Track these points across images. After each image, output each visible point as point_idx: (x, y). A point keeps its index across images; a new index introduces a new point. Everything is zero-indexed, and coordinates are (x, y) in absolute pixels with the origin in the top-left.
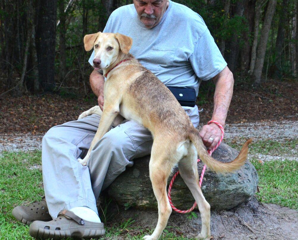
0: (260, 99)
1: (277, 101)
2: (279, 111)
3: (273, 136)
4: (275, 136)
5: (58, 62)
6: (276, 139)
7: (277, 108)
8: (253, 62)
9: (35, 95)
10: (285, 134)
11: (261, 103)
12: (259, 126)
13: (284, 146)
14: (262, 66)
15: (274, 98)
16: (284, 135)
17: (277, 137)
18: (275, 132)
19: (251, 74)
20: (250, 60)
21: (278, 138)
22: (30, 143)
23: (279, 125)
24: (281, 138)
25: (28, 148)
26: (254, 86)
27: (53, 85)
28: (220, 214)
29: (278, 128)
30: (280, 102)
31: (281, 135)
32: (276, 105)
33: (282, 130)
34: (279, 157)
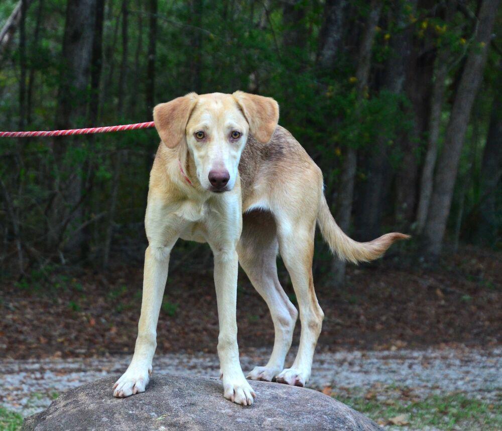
0: (439, 292)
1: (482, 297)
2: (487, 323)
3: (470, 385)
4: (474, 386)
6: (475, 393)
7: (483, 315)
8: (424, 203)
10: (499, 380)
11: (443, 302)
12: (435, 358)
13: (495, 410)
14: (445, 212)
15: (474, 292)
16: (496, 385)
17: (478, 387)
18: (473, 374)
19: (419, 232)
20: (417, 198)
21: (480, 390)
23: (484, 359)
24: (489, 391)
26: (426, 261)
29: (481, 365)
30: (490, 302)
31: (488, 383)
32: (480, 308)
33: (493, 370)
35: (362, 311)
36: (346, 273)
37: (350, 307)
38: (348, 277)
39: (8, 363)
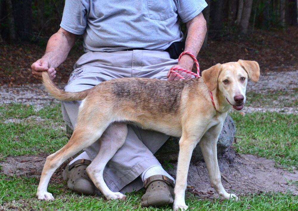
0: (246, 50)
1: (263, 51)
2: (265, 62)
3: (257, 88)
4: (259, 88)
5: (37, 9)
6: (259, 91)
7: (263, 59)
8: (240, 11)
9: (11, 45)
10: (268, 85)
11: (247, 54)
13: (266, 97)
14: (249, 15)
15: (260, 49)
16: (267, 87)
17: (260, 88)
18: (259, 83)
19: (238, 24)
20: (237, 10)
21: (261, 89)
22: (5, 96)
23: (263, 77)
24: (264, 90)
25: (4, 101)
26: (241, 37)
27: (31, 34)
28: (196, 165)
29: (262, 79)
30: (266, 53)
31: (264, 86)
32: (262, 56)
33: (266, 81)
34: (261, 108)
35: (214, 59)
36: (208, 43)
37: (209, 58)
38: (209, 45)
39: (62, 85)
